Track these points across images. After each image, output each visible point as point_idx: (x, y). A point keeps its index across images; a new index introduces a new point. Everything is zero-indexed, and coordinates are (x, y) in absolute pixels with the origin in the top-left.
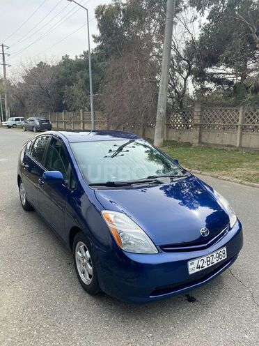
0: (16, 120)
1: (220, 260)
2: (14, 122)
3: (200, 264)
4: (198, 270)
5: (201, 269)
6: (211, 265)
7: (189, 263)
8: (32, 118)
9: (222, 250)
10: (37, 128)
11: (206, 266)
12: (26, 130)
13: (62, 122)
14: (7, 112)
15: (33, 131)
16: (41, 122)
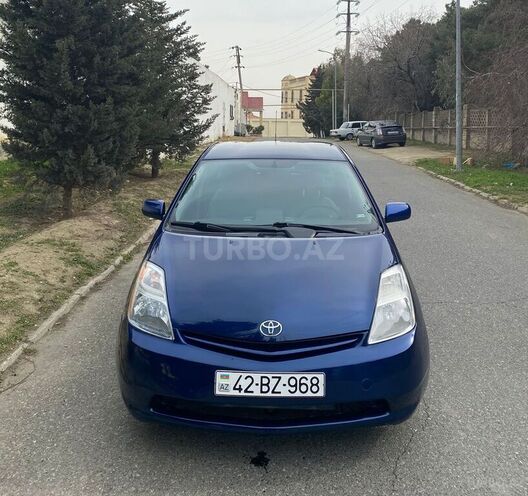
0: (354, 126)
1: (298, 394)
2: (350, 130)
3: (244, 384)
4: (236, 393)
5: (243, 393)
6: (270, 394)
7: (219, 374)
8: (372, 123)
9: (309, 376)
10: (377, 140)
11: (256, 392)
12: (361, 145)
13: (430, 130)
14: (346, 112)
15: (371, 146)
16: (385, 129)
